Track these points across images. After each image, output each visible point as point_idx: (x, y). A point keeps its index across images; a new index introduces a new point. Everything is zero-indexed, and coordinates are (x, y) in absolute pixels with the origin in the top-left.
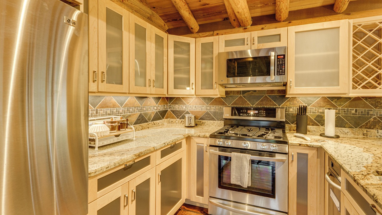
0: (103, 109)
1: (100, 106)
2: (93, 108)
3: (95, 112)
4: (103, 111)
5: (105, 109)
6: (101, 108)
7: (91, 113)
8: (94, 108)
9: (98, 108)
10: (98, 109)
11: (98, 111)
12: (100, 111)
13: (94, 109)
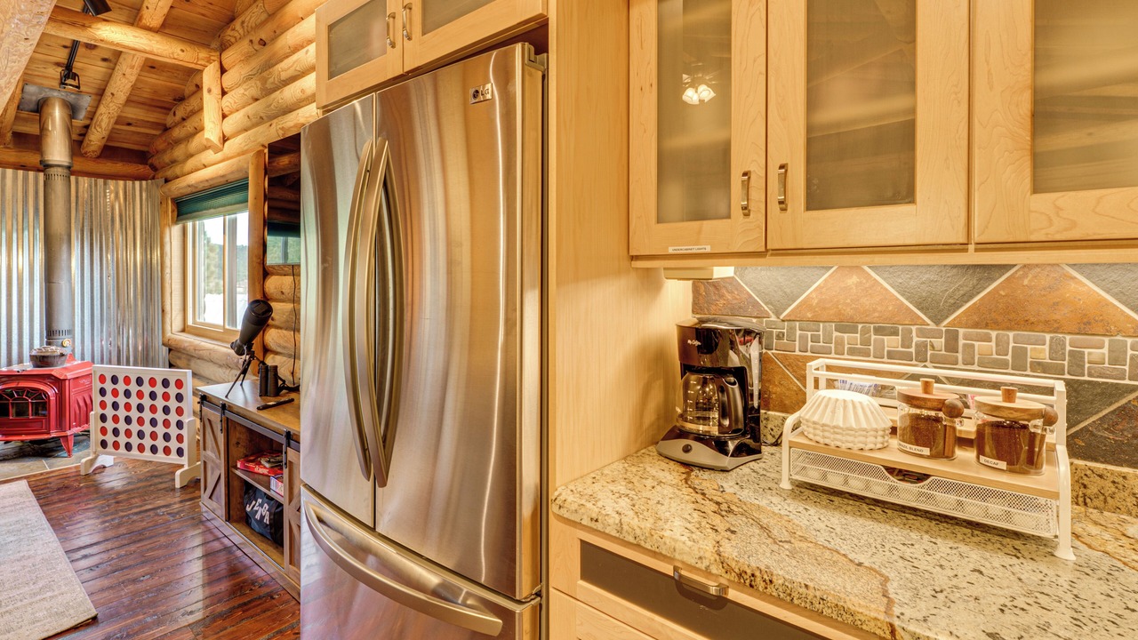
0: (994, 334)
1: (976, 318)
2: (928, 321)
3: (940, 342)
4: (993, 344)
5: (1011, 334)
6: (976, 325)
7: (916, 345)
8: (937, 322)
9: (959, 323)
10: (961, 331)
11: (961, 342)
12: (976, 344)
13: (932, 326)
